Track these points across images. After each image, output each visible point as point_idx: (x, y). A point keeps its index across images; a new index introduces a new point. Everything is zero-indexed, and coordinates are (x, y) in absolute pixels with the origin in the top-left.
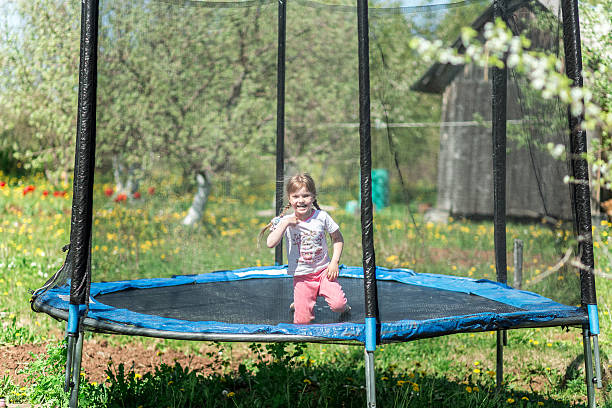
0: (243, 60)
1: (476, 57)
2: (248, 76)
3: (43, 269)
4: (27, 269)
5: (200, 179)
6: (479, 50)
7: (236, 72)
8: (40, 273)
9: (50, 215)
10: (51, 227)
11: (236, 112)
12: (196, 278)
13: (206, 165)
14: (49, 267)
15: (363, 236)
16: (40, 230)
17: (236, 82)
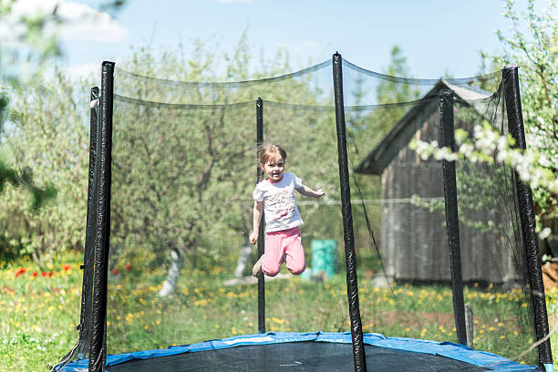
0: (211, 151)
1: (468, 154)
2: (216, 164)
3: (41, 343)
4: (27, 345)
5: (174, 255)
6: (471, 147)
7: (205, 161)
8: (39, 347)
9: (39, 293)
10: (43, 305)
11: (207, 195)
12: (189, 348)
13: (181, 243)
14: (47, 341)
15: (350, 305)
16: (33, 307)
17: (206, 170)
